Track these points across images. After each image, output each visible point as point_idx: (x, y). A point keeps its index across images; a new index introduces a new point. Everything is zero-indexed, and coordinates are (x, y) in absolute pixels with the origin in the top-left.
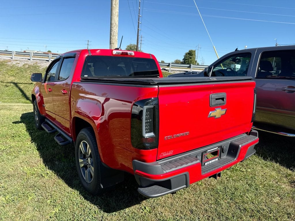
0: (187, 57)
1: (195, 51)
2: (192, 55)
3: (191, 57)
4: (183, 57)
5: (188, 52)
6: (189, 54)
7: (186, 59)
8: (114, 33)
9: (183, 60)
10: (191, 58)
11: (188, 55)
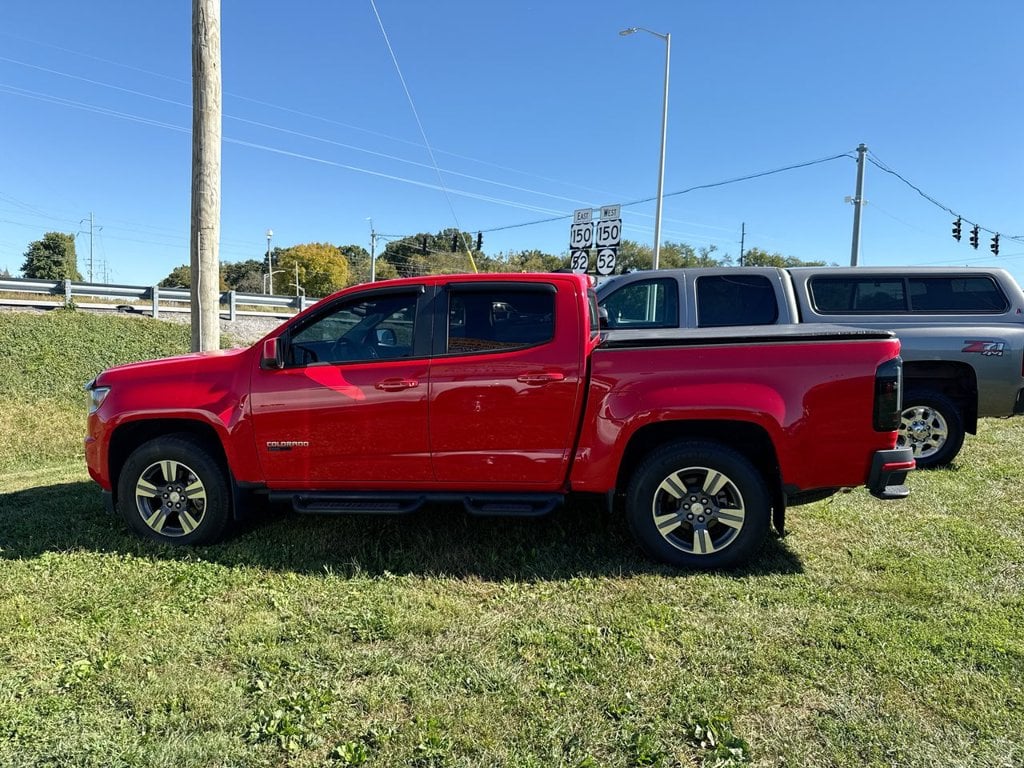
0: (39, 261)
1: (71, 239)
2: (62, 253)
3: (60, 258)
4: (24, 260)
5: (41, 238)
6: (46, 247)
7: (39, 268)
8: (212, 194)
9: (22, 269)
10: (58, 263)
11: (44, 252)
